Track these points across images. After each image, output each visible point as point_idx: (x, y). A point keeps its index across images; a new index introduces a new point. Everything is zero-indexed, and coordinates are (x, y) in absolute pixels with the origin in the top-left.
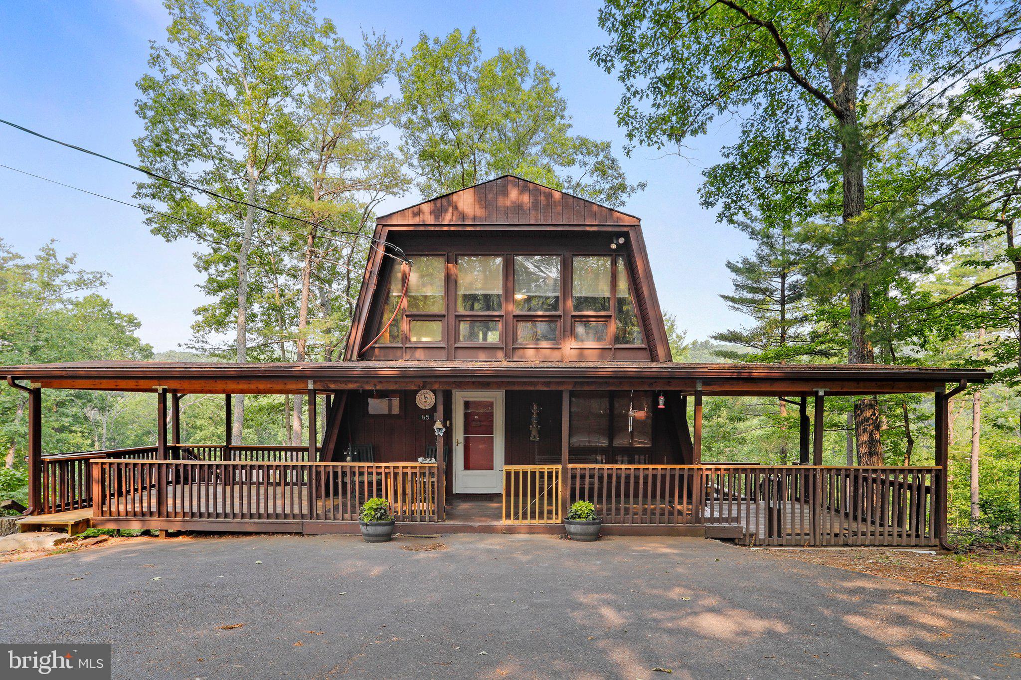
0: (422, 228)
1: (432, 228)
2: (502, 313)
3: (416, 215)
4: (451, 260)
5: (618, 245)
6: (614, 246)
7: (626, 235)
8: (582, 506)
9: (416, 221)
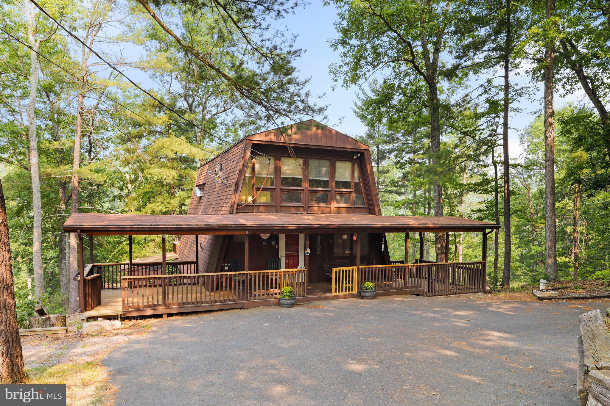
0: (269, 143)
1: (274, 144)
2: (303, 188)
3: (267, 135)
4: (278, 159)
5: (357, 157)
6: (355, 157)
7: (362, 154)
8: (369, 284)
9: (267, 139)
